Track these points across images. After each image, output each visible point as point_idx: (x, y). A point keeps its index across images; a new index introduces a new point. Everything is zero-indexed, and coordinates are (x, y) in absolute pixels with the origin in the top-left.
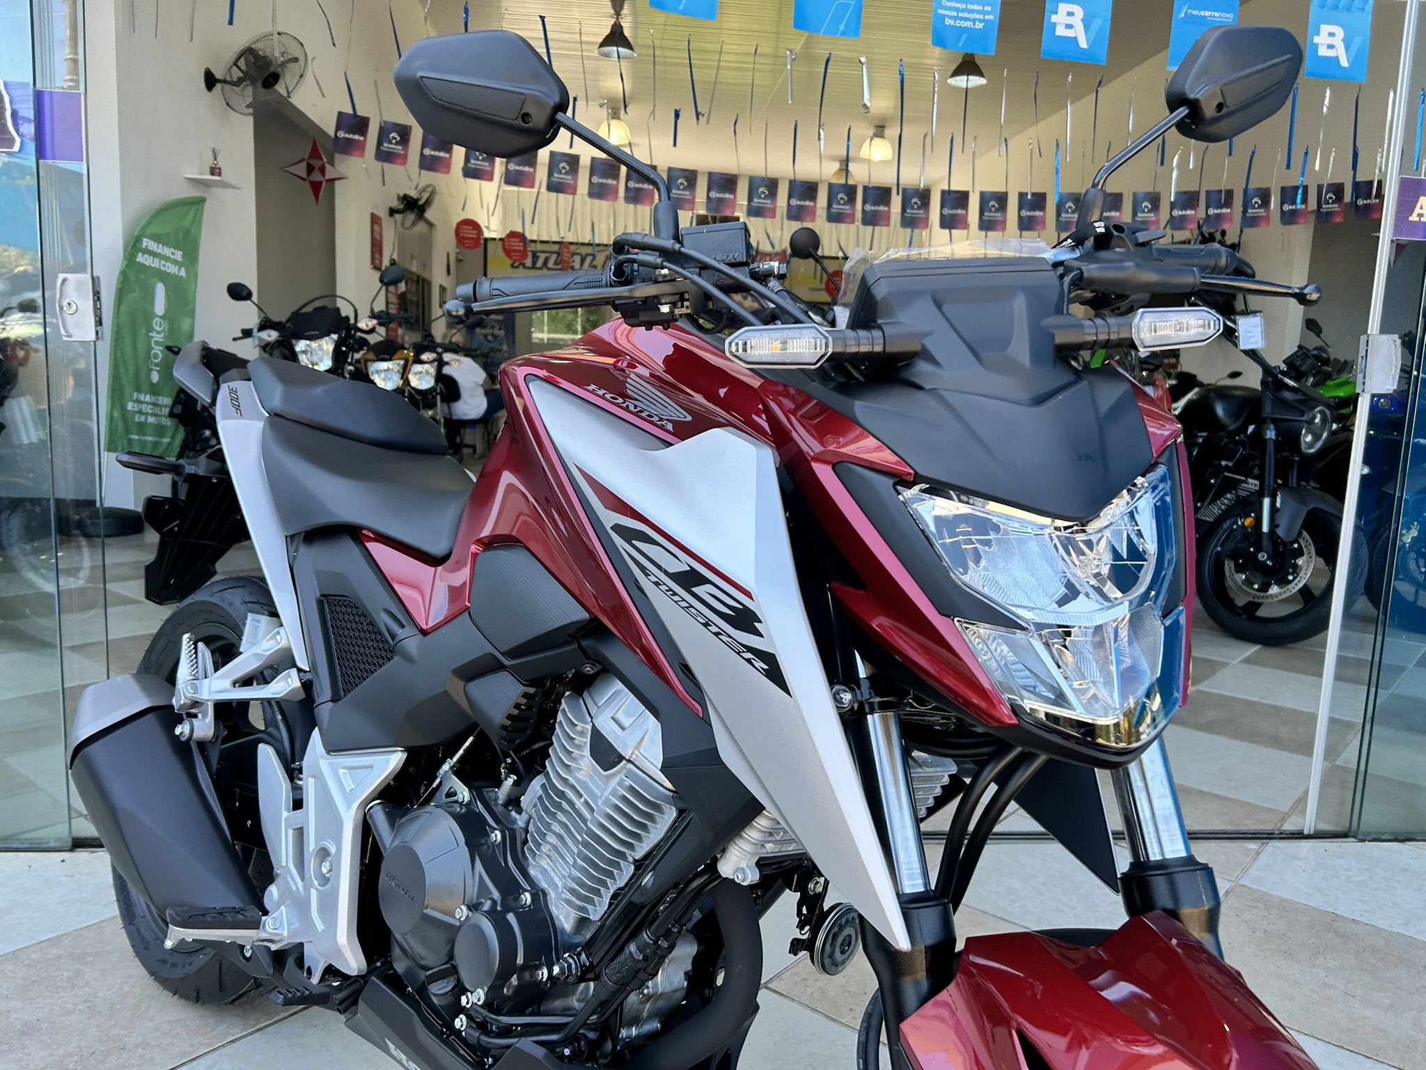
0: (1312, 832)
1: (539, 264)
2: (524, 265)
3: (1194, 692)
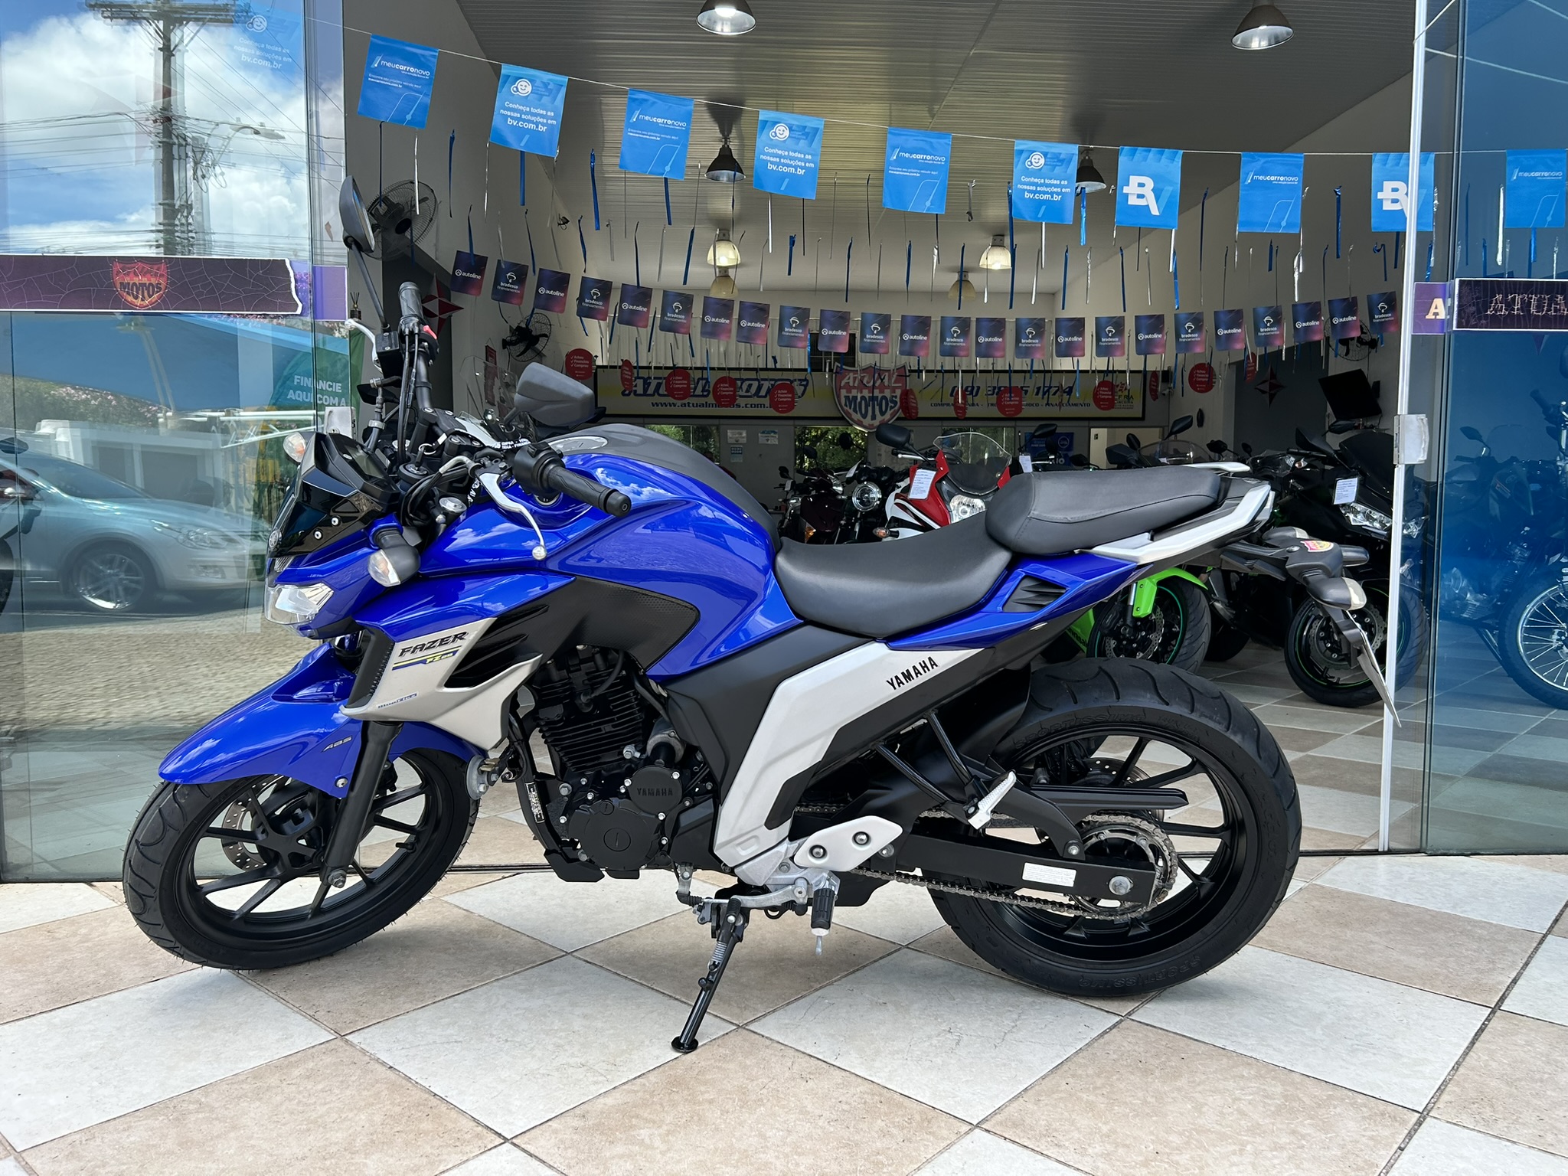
0: (1386, 849)
1: (650, 391)
2: (636, 394)
3: (1303, 756)
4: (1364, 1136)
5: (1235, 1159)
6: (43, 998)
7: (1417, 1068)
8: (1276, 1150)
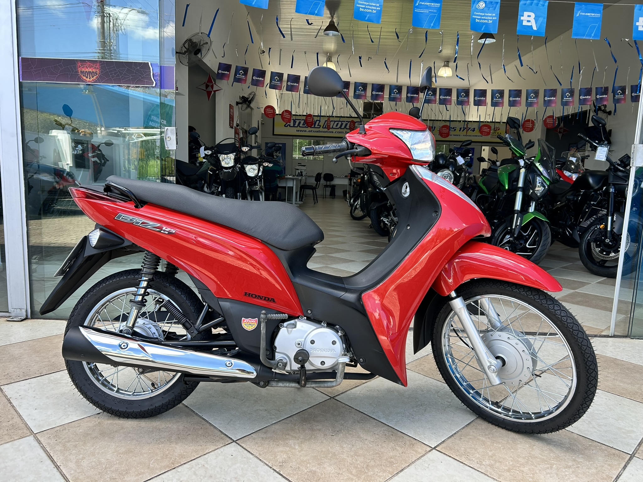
0: (613, 335)
1: (296, 125)
3: (574, 292)
4: (606, 464)
5: (548, 471)
6: (47, 368)
7: (629, 435)
8: (566, 468)
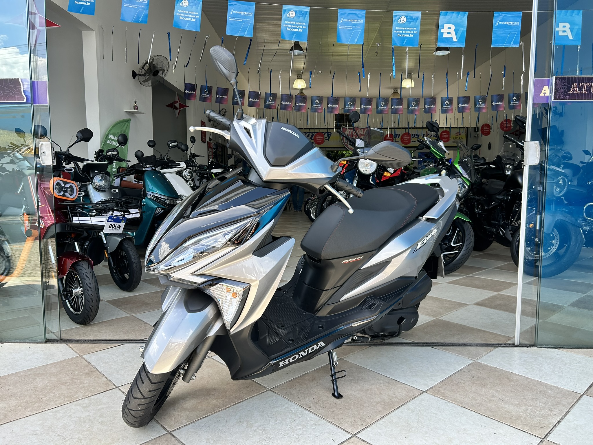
0: (518, 344)
3: (497, 294)
